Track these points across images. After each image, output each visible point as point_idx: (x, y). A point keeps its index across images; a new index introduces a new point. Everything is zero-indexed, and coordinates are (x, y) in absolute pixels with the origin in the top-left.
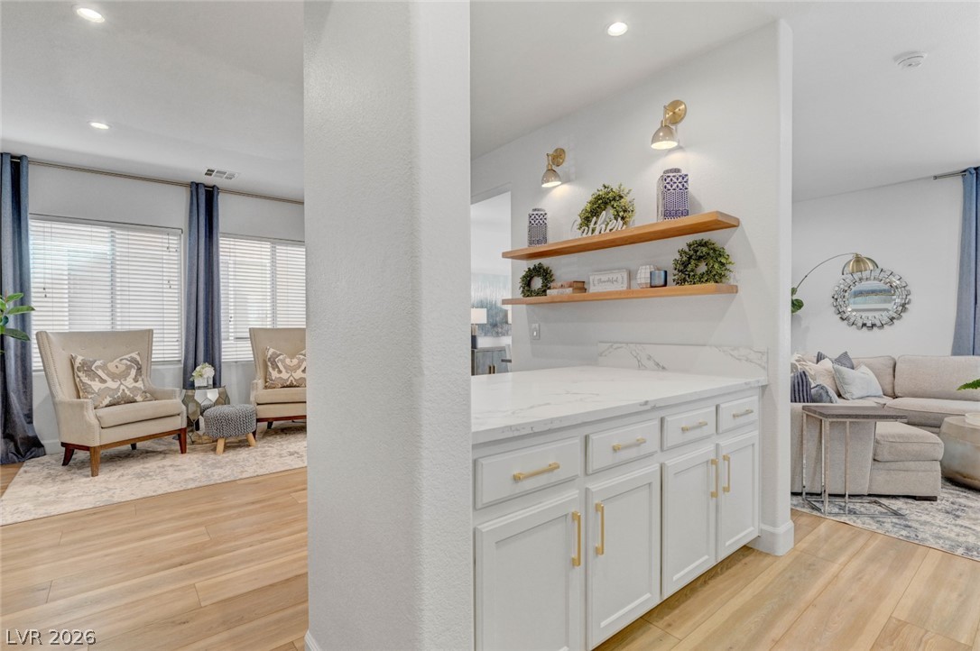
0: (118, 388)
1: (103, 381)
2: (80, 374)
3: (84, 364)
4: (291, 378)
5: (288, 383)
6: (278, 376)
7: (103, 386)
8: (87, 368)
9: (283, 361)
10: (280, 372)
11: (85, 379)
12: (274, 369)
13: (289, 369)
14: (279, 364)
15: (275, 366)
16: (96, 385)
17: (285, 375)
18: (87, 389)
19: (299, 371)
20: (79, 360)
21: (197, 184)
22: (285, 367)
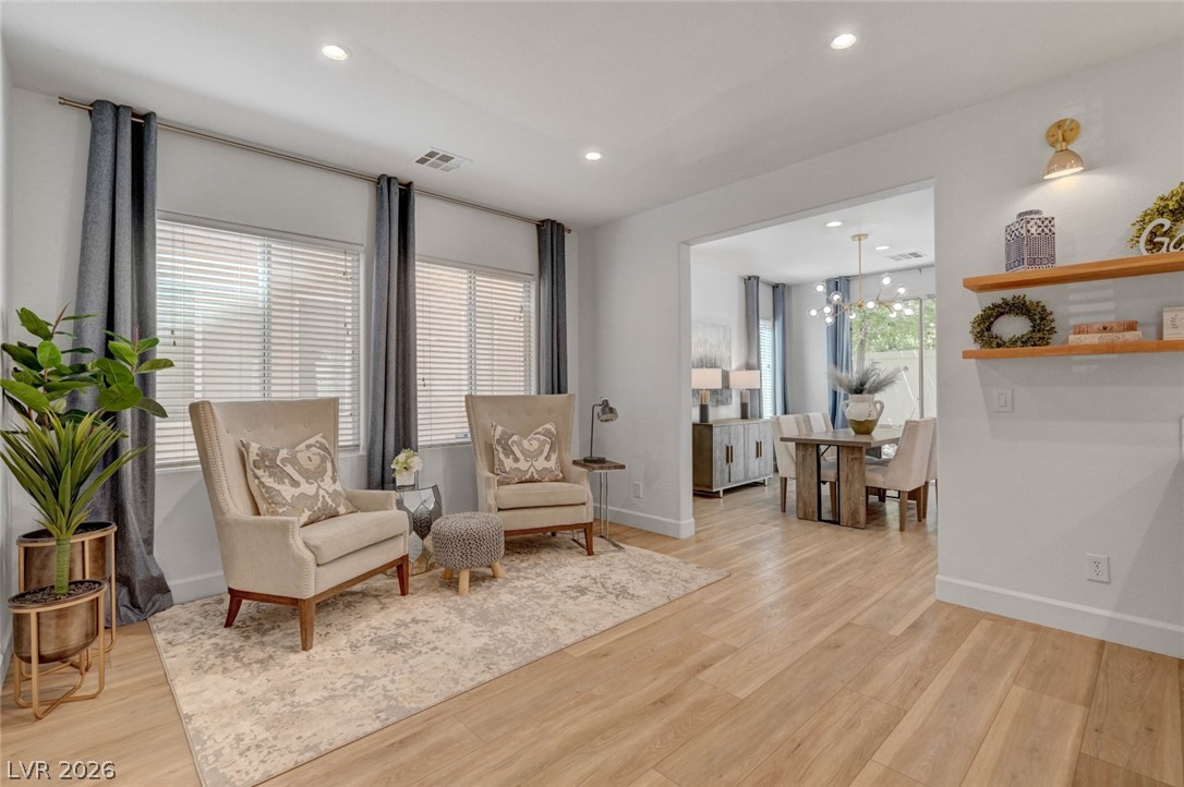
0: (317, 494)
1: (295, 484)
2: (260, 473)
3: (263, 455)
4: (532, 469)
5: (527, 477)
6: (515, 465)
7: (296, 491)
8: (267, 460)
9: (519, 444)
10: (516, 460)
11: (269, 481)
12: (507, 456)
13: (528, 455)
14: (515, 449)
15: (508, 452)
16: (287, 491)
17: (523, 465)
18: (273, 499)
19: (542, 459)
20: (254, 448)
21: (389, 179)
22: (523, 453)
